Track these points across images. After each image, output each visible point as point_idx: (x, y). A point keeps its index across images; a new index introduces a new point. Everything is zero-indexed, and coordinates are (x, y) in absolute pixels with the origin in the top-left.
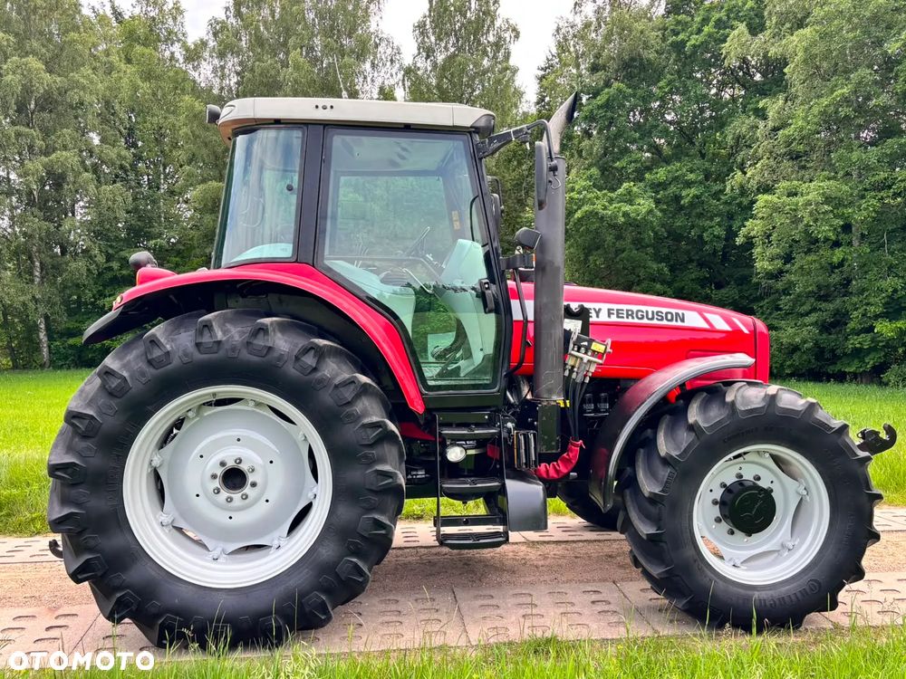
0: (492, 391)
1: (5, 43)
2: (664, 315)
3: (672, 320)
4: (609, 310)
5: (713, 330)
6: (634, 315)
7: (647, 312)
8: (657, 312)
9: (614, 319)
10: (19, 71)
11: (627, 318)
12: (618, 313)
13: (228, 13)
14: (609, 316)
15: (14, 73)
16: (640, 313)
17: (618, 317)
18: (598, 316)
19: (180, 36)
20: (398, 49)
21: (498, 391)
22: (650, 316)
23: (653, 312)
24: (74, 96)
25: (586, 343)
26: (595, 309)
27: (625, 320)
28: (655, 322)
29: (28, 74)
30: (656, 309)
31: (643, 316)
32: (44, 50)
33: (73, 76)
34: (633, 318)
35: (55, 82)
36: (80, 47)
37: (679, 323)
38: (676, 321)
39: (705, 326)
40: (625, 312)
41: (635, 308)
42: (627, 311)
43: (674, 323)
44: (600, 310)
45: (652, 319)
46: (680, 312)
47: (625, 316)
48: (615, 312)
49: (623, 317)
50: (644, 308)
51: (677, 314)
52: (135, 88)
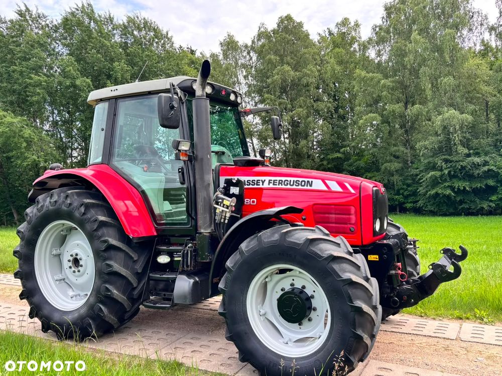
0: (188, 226)
1: (275, 61)
2: (300, 183)
3: (304, 186)
4: (270, 180)
5: (330, 191)
6: (283, 183)
7: (290, 181)
8: (297, 181)
9: (271, 186)
10: (280, 73)
11: (279, 185)
12: (274, 182)
13: (383, 20)
14: (269, 184)
15: (278, 74)
16: (286, 182)
17: (274, 184)
18: (263, 185)
19: (358, 39)
20: (486, 16)
21: (191, 227)
22: (292, 183)
23: (294, 181)
24: (304, 81)
25: (221, 200)
26: (262, 180)
27: (277, 186)
28: (294, 187)
29: (283, 73)
30: (296, 179)
31: (287, 183)
32: (292, 61)
33: (304, 71)
34: (282, 185)
35: (296, 75)
36: (308, 56)
37: (309, 188)
38: (307, 186)
39: (325, 188)
40: (278, 182)
41: (283, 179)
42: (279, 181)
43: (305, 187)
44: (265, 180)
45: (293, 185)
46: (310, 180)
47: (277, 184)
48: (272, 182)
49: (276, 185)
50: (289, 179)
51: (308, 182)
52: (334, 70)
